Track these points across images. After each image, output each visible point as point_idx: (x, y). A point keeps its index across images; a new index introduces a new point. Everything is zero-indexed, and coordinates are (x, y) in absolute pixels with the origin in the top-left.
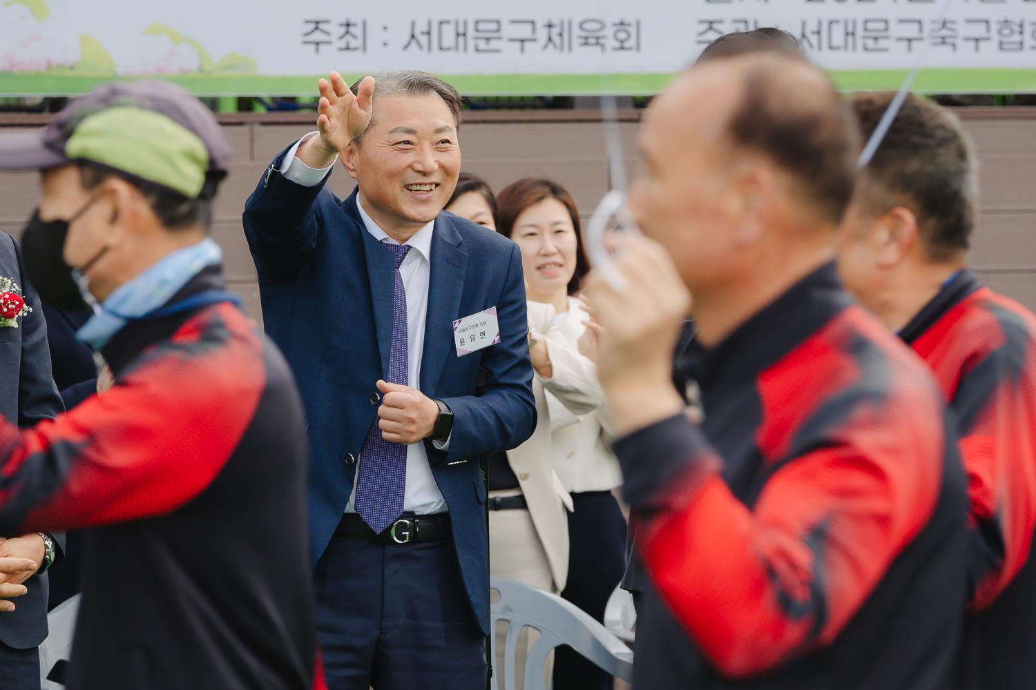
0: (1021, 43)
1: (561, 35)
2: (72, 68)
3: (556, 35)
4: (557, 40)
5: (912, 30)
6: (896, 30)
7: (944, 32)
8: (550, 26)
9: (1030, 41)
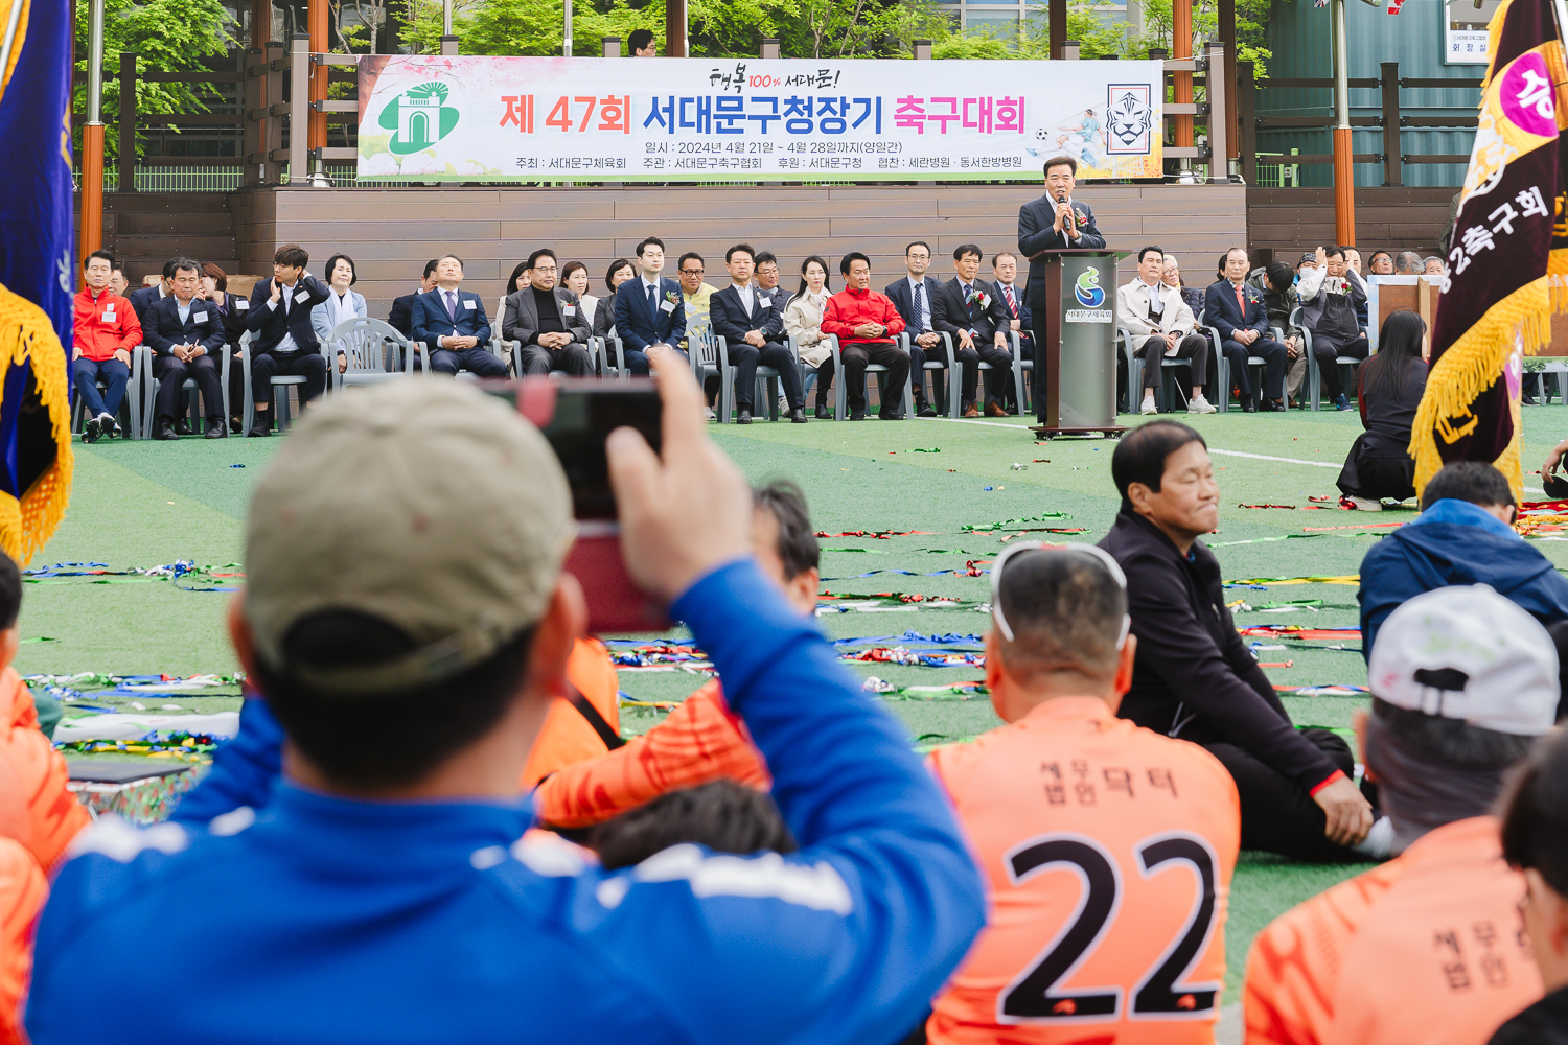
0: (749, 165)
1: (600, 163)
2: (443, 173)
3: (598, 163)
5: (713, 162)
6: (708, 161)
7: (723, 162)
8: (596, 160)
9: (751, 165)
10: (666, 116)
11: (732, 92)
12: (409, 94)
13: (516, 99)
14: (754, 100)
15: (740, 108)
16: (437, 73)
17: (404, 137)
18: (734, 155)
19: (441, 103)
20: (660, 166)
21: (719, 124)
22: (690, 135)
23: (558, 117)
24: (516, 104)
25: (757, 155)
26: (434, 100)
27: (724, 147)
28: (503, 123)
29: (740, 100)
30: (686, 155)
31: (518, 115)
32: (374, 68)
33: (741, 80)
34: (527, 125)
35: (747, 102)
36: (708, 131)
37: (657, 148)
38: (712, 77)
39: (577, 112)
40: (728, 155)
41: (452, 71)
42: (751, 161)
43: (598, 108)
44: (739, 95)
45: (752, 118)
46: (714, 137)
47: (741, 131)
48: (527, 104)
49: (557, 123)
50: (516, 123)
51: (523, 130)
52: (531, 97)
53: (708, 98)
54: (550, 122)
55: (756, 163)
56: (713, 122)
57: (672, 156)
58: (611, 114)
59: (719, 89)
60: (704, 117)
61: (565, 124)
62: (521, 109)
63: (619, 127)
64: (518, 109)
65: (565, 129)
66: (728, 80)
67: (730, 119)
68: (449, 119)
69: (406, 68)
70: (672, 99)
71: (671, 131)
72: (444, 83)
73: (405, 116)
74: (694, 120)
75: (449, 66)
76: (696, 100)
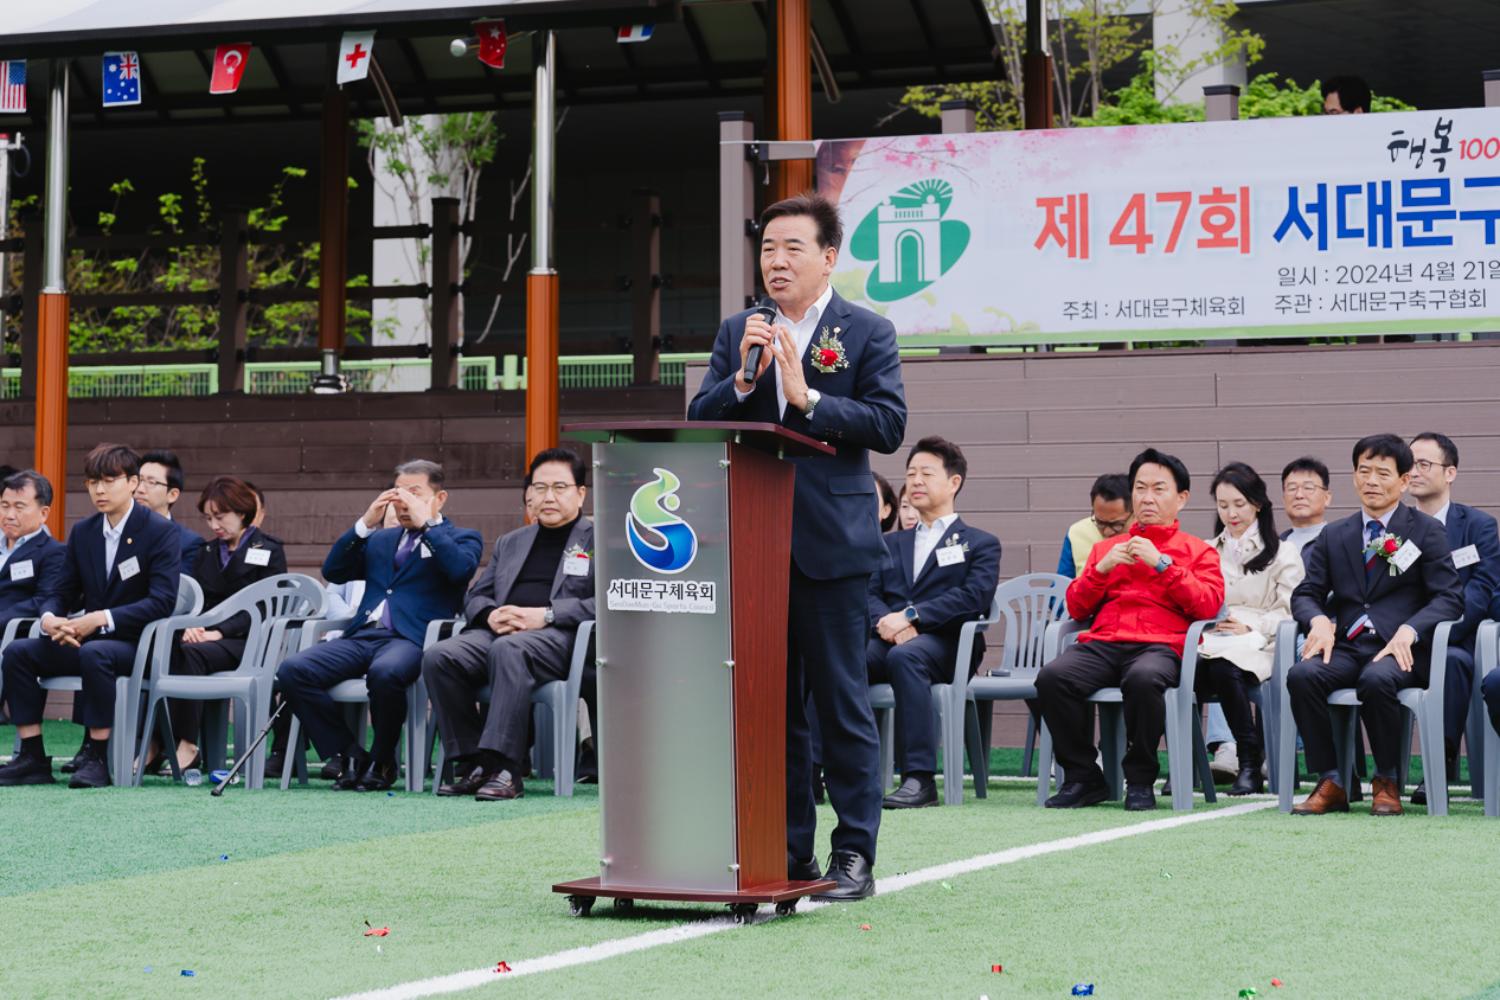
0: (1464, 303)
1: (1200, 306)
2: (948, 331)
3: (1198, 306)
4: (1198, 309)
5: (1399, 299)
6: (1390, 298)
7: (1417, 299)
8: (1194, 302)
9: (1469, 302)
10: (1312, 220)
11: (1429, 170)
12: (897, 202)
13: (1059, 201)
14: (1470, 183)
15: (1445, 198)
16: (934, 164)
17: (889, 274)
18: (1435, 284)
19: (943, 211)
20: (1305, 308)
21: (1407, 231)
22: (1356, 251)
23: (1130, 229)
24: (1061, 210)
25: (1478, 284)
26: (931, 208)
27: (1417, 270)
28: (1040, 243)
29: (1444, 184)
30: (1351, 288)
31: (1063, 229)
32: (841, 161)
33: (1445, 148)
34: (1078, 244)
35: (1457, 189)
36: (1388, 243)
37: (1299, 277)
38: (1393, 146)
39: (1159, 219)
40: (1423, 285)
41: (958, 160)
42: (1468, 296)
43: (1197, 209)
44: (1442, 176)
45: (1467, 216)
46: (1399, 253)
47: (1447, 241)
48: (1079, 206)
49: (1128, 240)
50: (1061, 241)
51: (1072, 254)
52: (1084, 197)
53: (1387, 185)
54: (1116, 238)
55: (1478, 298)
56: (1397, 228)
57: (1325, 291)
58: (1218, 220)
59: (1404, 167)
60: (1380, 218)
61: (1142, 240)
62: (1068, 218)
63: (1232, 242)
64: (1063, 218)
65: (1141, 250)
66: (1420, 149)
67: (1427, 220)
68: (955, 238)
69: (888, 158)
70: (1322, 188)
71: (1323, 245)
72: (945, 179)
73: (888, 238)
74: (1363, 224)
75: (951, 149)
76: (1365, 189)
